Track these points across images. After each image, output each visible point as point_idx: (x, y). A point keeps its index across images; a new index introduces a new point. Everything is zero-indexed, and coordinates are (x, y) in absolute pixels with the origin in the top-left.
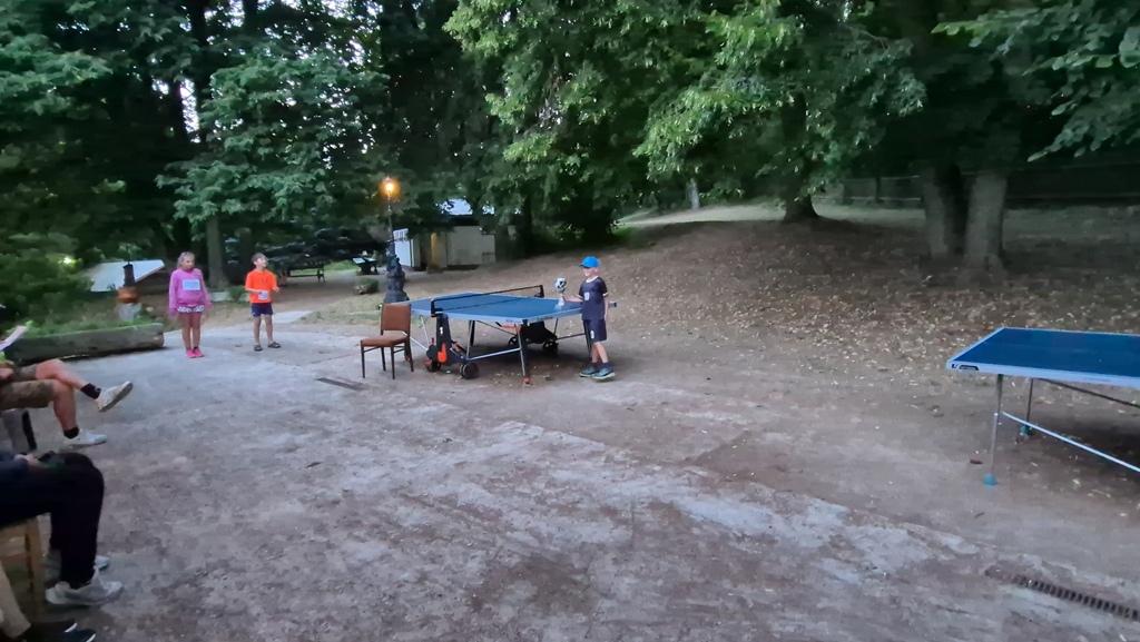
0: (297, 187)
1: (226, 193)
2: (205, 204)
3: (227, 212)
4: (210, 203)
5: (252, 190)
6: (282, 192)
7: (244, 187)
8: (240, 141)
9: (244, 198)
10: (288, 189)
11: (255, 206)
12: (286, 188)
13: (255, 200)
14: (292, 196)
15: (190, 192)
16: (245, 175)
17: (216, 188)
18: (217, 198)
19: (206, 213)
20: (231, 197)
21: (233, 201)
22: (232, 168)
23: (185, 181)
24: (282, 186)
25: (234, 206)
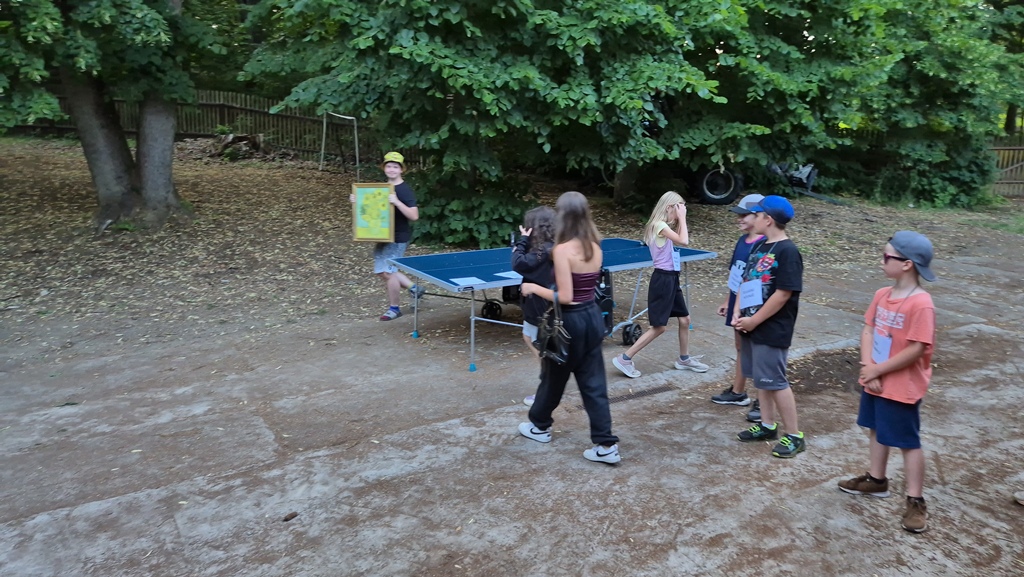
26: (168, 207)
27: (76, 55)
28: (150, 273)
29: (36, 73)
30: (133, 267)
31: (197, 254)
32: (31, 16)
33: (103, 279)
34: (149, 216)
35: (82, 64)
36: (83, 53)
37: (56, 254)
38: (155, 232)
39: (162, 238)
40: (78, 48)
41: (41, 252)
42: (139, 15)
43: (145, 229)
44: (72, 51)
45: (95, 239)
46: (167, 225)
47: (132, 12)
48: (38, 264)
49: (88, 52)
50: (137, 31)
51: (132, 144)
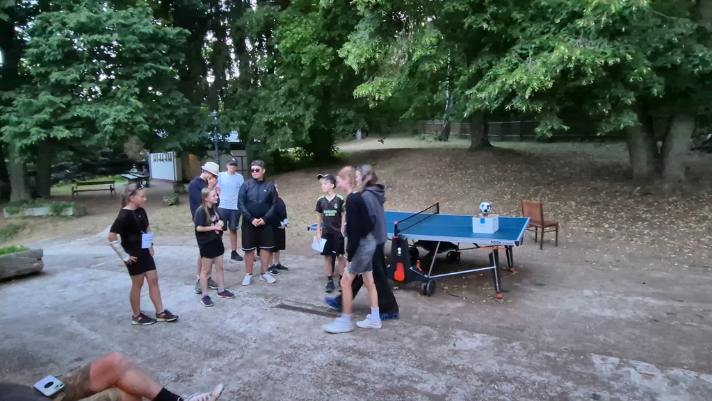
0: (122, 117)
1: (53, 121)
2: (34, 130)
3: (55, 138)
4: (38, 129)
5: (78, 118)
6: (109, 121)
7: (68, 116)
8: (65, 76)
9: (69, 125)
10: (115, 119)
11: (80, 132)
12: (112, 117)
13: (78, 127)
14: (118, 124)
15: (15, 119)
16: (69, 105)
17: (44, 116)
18: (45, 125)
19: (34, 138)
20: (59, 124)
21: (61, 128)
22: (58, 100)
23: (9, 109)
24: (107, 116)
25: (61, 133)
26: (680, 181)
27: (652, 87)
28: (672, 223)
29: (629, 100)
30: (659, 218)
31: (706, 214)
32: (634, 67)
33: (640, 223)
34: (666, 186)
35: (655, 91)
36: (657, 85)
37: (607, 205)
38: (670, 198)
39: (676, 201)
40: (653, 83)
41: (598, 203)
42: (700, 55)
43: (662, 194)
44: (650, 85)
45: (630, 198)
46: (679, 193)
47: (695, 54)
48: (598, 209)
49: (660, 84)
50: (695, 66)
51: (660, 144)
